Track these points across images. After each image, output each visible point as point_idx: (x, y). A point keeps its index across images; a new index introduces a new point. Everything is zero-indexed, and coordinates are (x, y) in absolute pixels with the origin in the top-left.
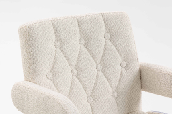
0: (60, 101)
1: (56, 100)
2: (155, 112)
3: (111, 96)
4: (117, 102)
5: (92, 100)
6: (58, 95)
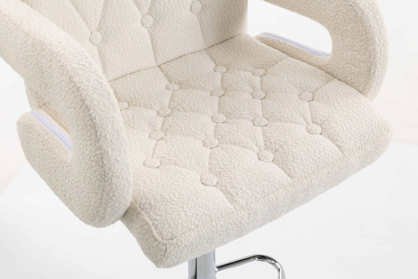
0: (64, 61)
1: (55, 55)
2: (272, 38)
3: (189, 11)
4: (200, 22)
5: (152, 21)
6: (61, 43)
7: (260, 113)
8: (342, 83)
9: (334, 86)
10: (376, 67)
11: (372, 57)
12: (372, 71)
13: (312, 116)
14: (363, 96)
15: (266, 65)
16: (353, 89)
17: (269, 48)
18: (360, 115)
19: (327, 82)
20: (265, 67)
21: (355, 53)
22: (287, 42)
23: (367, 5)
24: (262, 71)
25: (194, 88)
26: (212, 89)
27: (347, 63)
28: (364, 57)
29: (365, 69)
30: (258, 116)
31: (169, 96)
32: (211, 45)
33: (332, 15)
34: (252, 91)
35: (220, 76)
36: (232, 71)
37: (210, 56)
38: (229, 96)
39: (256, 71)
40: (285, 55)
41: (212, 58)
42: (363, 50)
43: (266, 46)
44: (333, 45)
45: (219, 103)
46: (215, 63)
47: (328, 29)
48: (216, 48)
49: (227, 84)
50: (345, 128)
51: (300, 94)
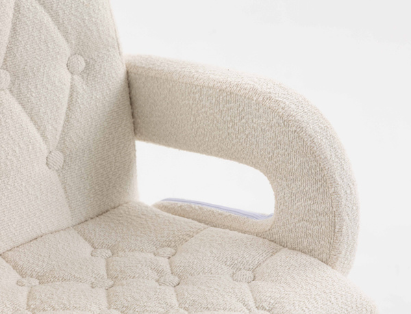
2: (180, 204)
7: (175, 302)
8: (295, 252)
9: (284, 256)
10: (343, 220)
11: (334, 205)
12: (337, 227)
13: (255, 299)
14: (330, 268)
15: (175, 241)
16: (313, 259)
17: (177, 217)
18: (327, 291)
19: (273, 254)
20: (173, 244)
21: (309, 202)
22: (204, 207)
23: (318, 129)
24: (169, 251)
25: (64, 280)
26: (93, 280)
27: (299, 221)
28: (323, 206)
29: (327, 225)
30: (172, 307)
31: (25, 294)
32: (83, 220)
33: (270, 150)
34: (157, 277)
35: (103, 262)
36: (121, 253)
37: (83, 235)
38: (122, 285)
39: (161, 251)
40: (202, 225)
41: (86, 239)
42: (320, 197)
43: (170, 215)
44: (276, 197)
45: (108, 296)
46: (93, 245)
47: (266, 173)
48: (90, 223)
49: (116, 271)
50: (307, 310)
51: (234, 274)
